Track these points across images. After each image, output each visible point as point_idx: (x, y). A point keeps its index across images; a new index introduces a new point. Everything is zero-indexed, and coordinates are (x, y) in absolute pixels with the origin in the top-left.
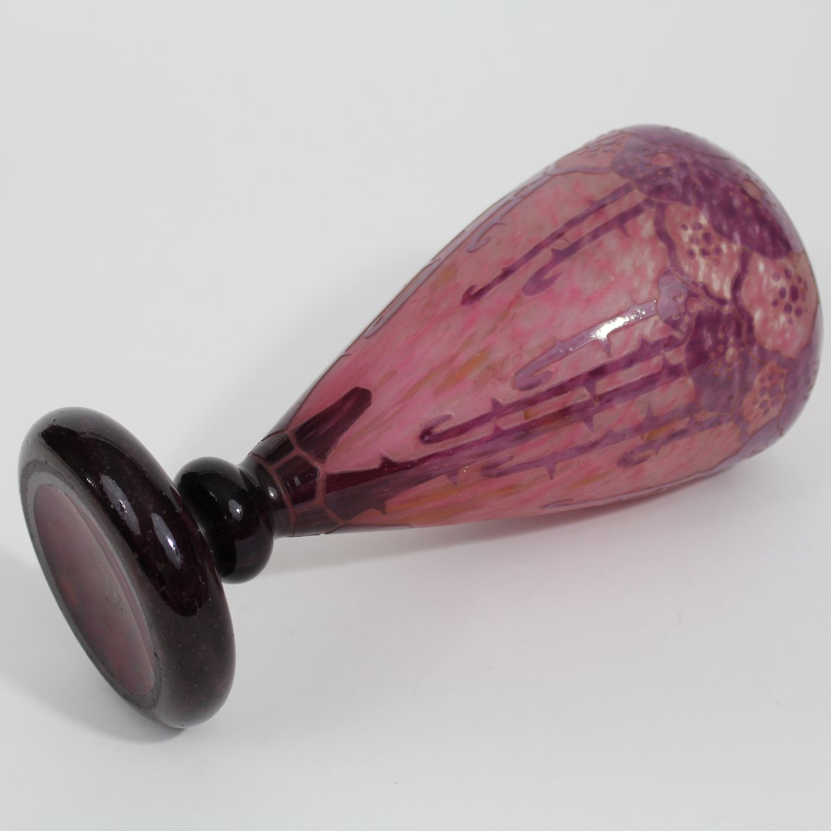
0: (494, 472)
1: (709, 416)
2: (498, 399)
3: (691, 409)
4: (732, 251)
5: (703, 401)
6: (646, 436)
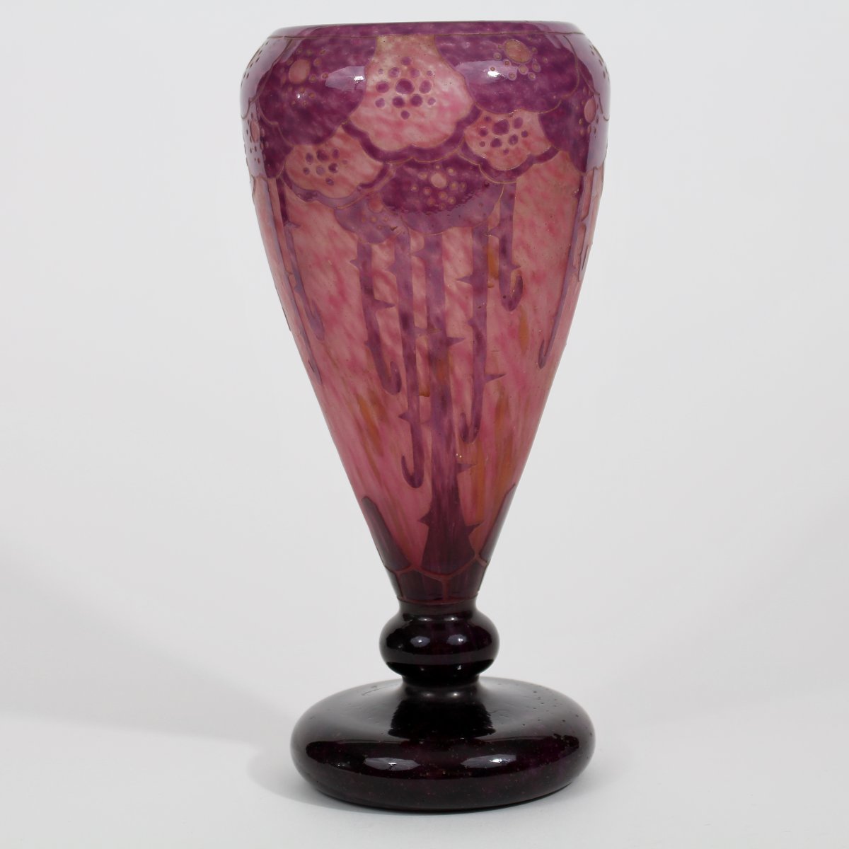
0: (471, 431)
1: (497, 210)
2: (401, 412)
3: (480, 233)
4: (341, 136)
5: (477, 217)
6: (491, 281)
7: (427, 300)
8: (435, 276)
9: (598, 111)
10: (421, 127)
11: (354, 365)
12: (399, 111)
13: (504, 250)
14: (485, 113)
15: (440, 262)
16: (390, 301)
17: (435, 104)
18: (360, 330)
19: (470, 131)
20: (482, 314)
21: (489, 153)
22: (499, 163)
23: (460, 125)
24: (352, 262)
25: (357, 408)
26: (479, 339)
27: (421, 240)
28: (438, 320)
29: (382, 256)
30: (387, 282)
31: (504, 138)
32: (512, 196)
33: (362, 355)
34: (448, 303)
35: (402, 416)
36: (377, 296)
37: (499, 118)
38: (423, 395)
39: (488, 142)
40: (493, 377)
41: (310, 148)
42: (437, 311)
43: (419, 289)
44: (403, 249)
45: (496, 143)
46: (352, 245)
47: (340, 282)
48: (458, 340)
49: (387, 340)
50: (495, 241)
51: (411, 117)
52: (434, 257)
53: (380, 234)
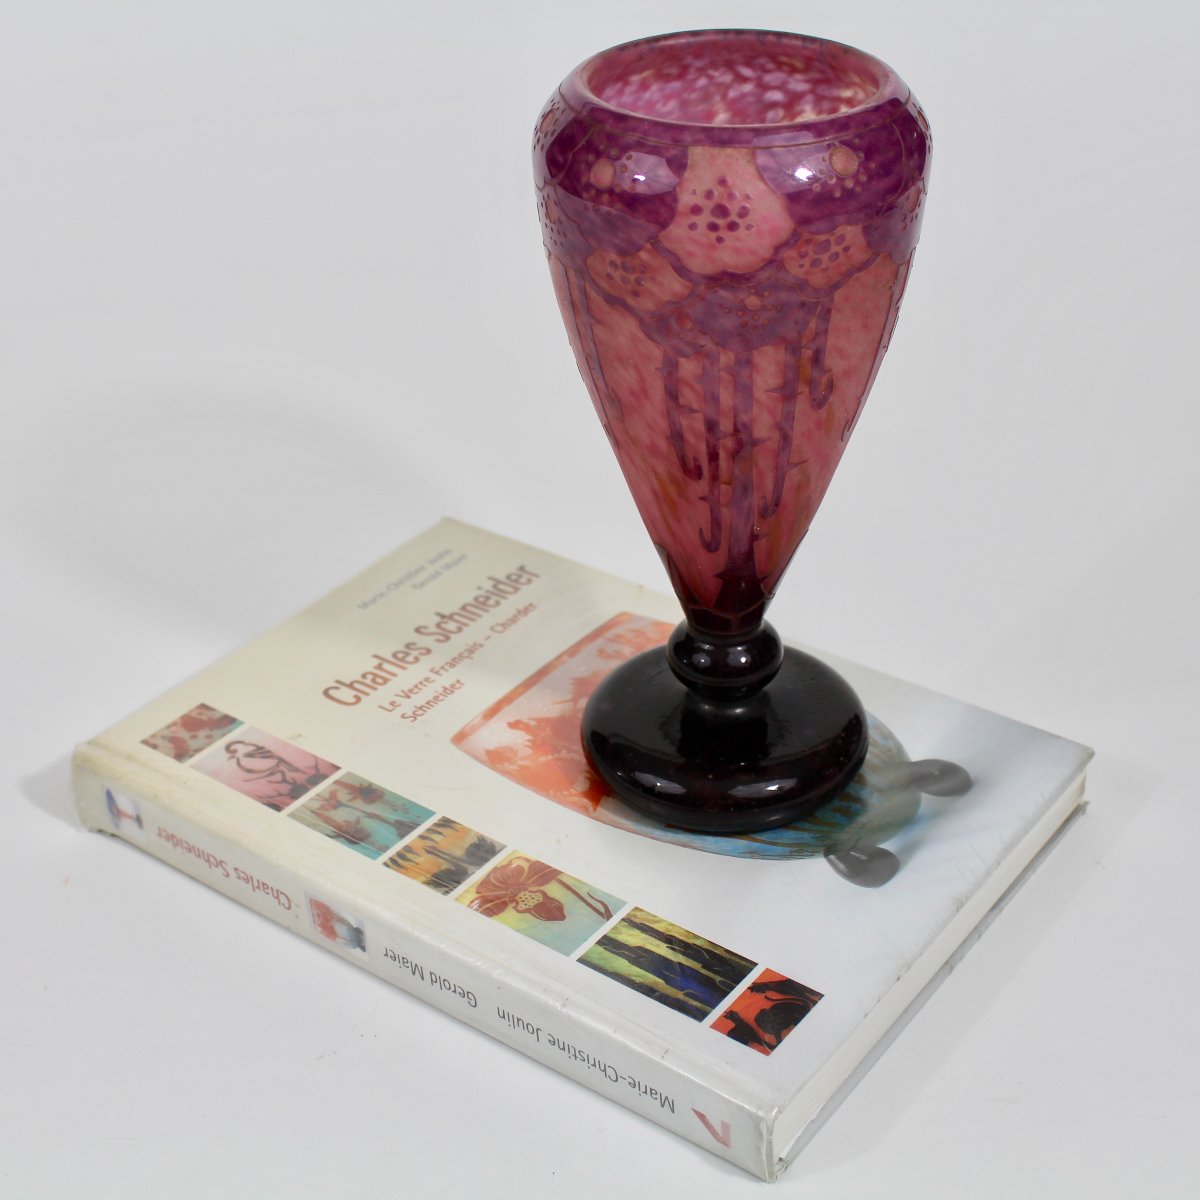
0: (770, 509)
1: (813, 325)
2: (701, 495)
3: (794, 348)
4: (648, 251)
5: (792, 335)
6: (803, 388)
7: (735, 408)
8: (744, 390)
9: (922, 196)
10: (737, 250)
11: (654, 450)
12: (713, 235)
13: (817, 359)
14: (806, 236)
15: (750, 377)
16: (696, 406)
17: (753, 229)
18: (662, 424)
19: (789, 254)
20: (790, 417)
21: (807, 273)
22: (818, 279)
23: (777, 249)
24: (657, 369)
25: (655, 483)
26: (786, 438)
27: (731, 356)
28: (745, 426)
29: (688, 368)
30: (693, 389)
31: (825, 257)
32: (829, 311)
33: (663, 444)
34: (756, 410)
35: (703, 499)
36: (682, 401)
37: (823, 238)
38: (725, 483)
39: (806, 262)
40: (796, 465)
41: (613, 256)
42: (744, 418)
43: (726, 398)
44: (712, 364)
45: (815, 263)
46: (656, 352)
47: (642, 380)
48: (763, 441)
49: (690, 438)
50: (808, 353)
51: (726, 242)
52: (745, 372)
53: (687, 349)
